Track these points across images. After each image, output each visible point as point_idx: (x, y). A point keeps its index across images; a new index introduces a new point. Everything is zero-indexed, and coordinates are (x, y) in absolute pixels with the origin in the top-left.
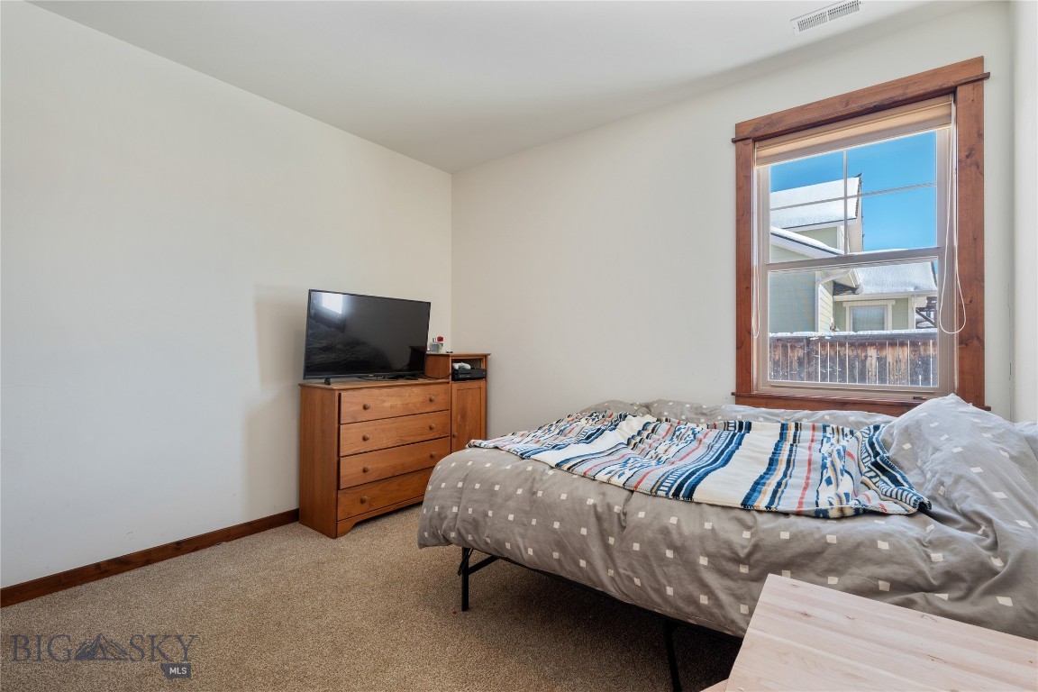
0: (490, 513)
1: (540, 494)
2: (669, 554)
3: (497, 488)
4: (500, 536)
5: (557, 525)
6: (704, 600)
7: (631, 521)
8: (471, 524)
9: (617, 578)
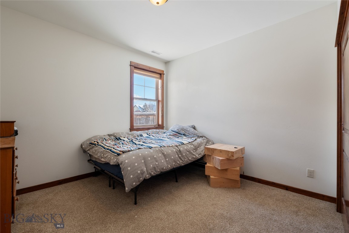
0: (157, 163)
1: (165, 153)
2: (188, 153)
3: (155, 156)
4: (162, 167)
5: (172, 157)
6: (194, 157)
7: (181, 150)
8: (153, 169)
9: (183, 162)
